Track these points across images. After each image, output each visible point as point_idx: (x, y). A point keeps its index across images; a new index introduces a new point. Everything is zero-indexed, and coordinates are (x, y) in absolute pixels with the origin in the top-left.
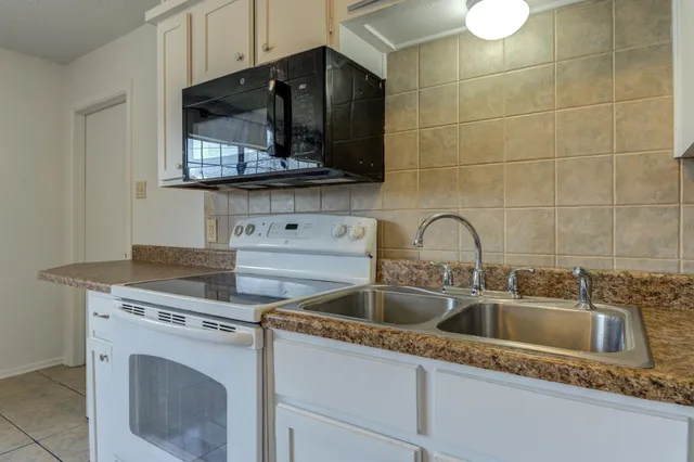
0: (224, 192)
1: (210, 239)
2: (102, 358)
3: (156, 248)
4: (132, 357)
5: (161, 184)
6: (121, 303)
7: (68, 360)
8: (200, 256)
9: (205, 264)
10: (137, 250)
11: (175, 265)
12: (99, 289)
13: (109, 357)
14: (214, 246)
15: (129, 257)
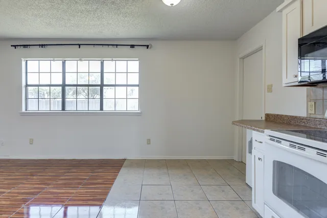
0: (320, 87)
1: (310, 112)
2: (259, 159)
3: (278, 115)
4: (274, 162)
5: (284, 85)
6: (269, 137)
7: (236, 158)
8: (303, 121)
9: (307, 125)
10: (267, 116)
11: (289, 124)
12: (258, 131)
13: (263, 159)
14: (312, 116)
15: (264, 119)
